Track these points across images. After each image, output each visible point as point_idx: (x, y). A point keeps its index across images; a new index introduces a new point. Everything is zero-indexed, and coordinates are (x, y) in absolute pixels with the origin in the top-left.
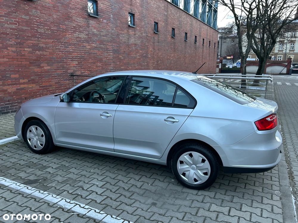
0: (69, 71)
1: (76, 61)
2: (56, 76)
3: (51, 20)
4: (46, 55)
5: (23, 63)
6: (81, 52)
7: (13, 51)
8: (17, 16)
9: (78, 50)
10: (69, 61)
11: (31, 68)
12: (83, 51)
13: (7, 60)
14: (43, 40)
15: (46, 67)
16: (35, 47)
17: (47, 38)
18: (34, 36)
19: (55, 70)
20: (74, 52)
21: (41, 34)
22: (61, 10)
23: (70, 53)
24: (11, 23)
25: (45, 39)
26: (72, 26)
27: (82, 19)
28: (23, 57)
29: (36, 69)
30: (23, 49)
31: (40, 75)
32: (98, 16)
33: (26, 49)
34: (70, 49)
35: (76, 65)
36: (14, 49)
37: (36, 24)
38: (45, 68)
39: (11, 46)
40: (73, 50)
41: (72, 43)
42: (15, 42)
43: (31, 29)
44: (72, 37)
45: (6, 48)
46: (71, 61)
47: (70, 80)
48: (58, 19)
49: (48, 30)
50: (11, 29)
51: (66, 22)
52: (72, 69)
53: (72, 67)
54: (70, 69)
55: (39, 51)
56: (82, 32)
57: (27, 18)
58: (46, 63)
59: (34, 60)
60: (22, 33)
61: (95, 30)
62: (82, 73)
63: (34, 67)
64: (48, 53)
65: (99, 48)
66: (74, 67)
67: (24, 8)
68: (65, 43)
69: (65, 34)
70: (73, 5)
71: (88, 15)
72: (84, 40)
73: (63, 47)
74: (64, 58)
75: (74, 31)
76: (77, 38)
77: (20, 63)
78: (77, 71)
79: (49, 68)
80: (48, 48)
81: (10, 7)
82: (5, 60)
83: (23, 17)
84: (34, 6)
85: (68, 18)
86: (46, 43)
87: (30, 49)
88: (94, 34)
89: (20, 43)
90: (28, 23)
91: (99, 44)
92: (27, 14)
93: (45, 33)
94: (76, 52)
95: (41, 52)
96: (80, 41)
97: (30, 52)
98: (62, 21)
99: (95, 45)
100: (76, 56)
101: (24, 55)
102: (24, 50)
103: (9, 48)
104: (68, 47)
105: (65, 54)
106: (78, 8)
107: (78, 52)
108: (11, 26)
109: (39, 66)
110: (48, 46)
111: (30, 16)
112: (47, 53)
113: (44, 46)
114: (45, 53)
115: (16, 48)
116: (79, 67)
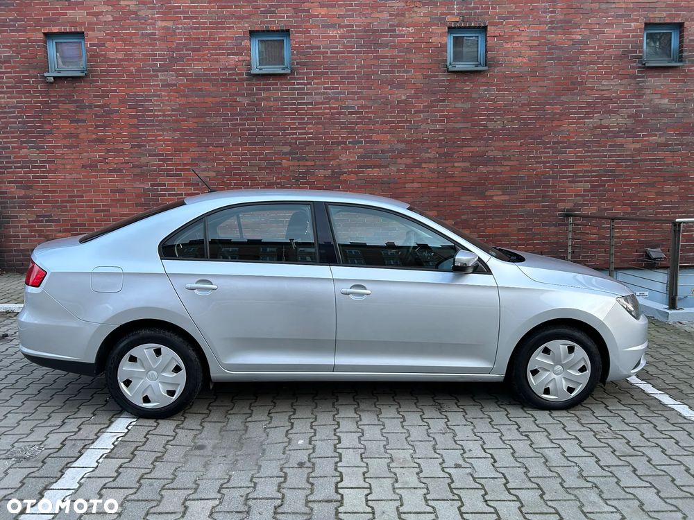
0: (560, 206)
1: (586, 181)
2: (522, 216)
3: (524, 99)
4: (500, 173)
5: (447, 190)
6: (604, 161)
7: (430, 170)
8: (447, 106)
9: (594, 157)
10: (564, 182)
11: (463, 198)
12: (611, 156)
13: (419, 185)
14: (497, 144)
15: (499, 197)
16: (478, 159)
17: (506, 139)
18: (478, 137)
19: (520, 202)
20: (581, 162)
21: (494, 132)
22: (551, 74)
23: (568, 164)
24: (432, 122)
25: (504, 140)
26: (583, 103)
27: (618, 81)
28: (448, 180)
29: (475, 202)
30: (450, 165)
31: (483, 212)
32: (681, 61)
33: (456, 165)
34: (570, 155)
35: (585, 191)
36: (432, 166)
37: (485, 115)
38: (496, 199)
39: (429, 160)
40: (577, 157)
41: (576, 143)
42: (437, 153)
43: (473, 125)
44: (580, 128)
45: (419, 166)
46: (569, 182)
47: (560, 225)
48: (540, 94)
49: (513, 120)
50: (431, 131)
51: (563, 98)
52: (569, 201)
53: (571, 196)
54: (564, 201)
55: (485, 165)
56: (615, 112)
57: (468, 105)
58: (499, 188)
59: (472, 184)
60: (452, 135)
61: (666, 101)
62: (600, 210)
63: (472, 197)
64: (508, 168)
65: (676, 145)
66: (576, 196)
67: (461, 90)
68: (554, 143)
69: (559, 123)
70: (592, 53)
71: (640, 67)
72: (620, 131)
73: (549, 152)
74: (550, 177)
75: (588, 113)
76: (596, 127)
77: (442, 190)
78: (587, 205)
79: (507, 198)
80: (509, 159)
81: (434, 93)
82: (416, 185)
83: (459, 105)
84: (484, 80)
85: (572, 85)
86: (502, 149)
87: (467, 164)
88: (658, 111)
89: (446, 155)
90: (467, 115)
91: (677, 135)
92: (469, 99)
93: (504, 128)
94: (586, 162)
95: (491, 168)
96: (604, 134)
97: (464, 170)
98: (553, 96)
99: (663, 140)
100: (586, 171)
101: (451, 176)
102: (454, 166)
103: (424, 165)
104: (565, 152)
105: (551, 168)
106: (609, 58)
107: (595, 161)
108: (432, 126)
109: (482, 195)
110: (507, 154)
111: (474, 100)
112: (503, 168)
113: (499, 154)
114: (499, 169)
115: (438, 163)
116: (592, 195)
